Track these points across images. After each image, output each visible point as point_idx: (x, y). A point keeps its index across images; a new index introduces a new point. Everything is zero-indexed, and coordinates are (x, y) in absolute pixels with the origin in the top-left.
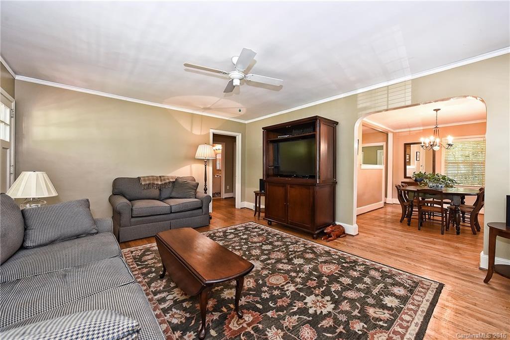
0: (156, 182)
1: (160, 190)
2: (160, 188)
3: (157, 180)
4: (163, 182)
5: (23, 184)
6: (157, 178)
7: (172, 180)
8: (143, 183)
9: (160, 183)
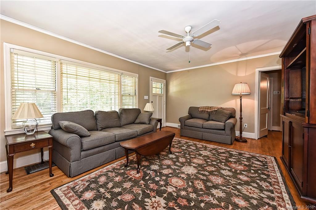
0: (207, 110)
1: (209, 115)
2: (209, 114)
3: (208, 109)
4: (211, 110)
5: (147, 107)
6: (208, 108)
7: (216, 109)
8: (200, 110)
9: (209, 111)
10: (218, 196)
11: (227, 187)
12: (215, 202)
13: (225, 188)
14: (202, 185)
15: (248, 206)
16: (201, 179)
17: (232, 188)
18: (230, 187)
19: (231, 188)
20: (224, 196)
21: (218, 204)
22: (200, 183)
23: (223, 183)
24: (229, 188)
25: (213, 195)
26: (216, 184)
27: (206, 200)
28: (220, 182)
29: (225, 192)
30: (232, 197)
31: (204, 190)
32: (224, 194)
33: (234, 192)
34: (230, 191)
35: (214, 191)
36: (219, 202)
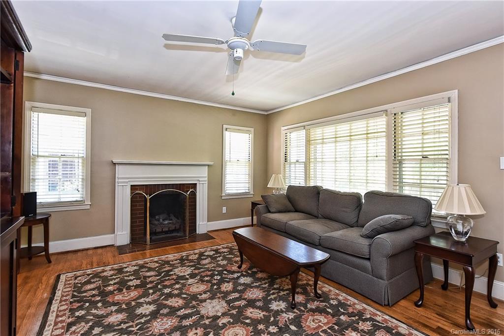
10: (143, 306)
11: (141, 323)
12: (142, 300)
13: (143, 320)
14: (171, 304)
15: (104, 320)
16: (182, 309)
17: (133, 329)
18: (136, 327)
19: (134, 326)
20: (137, 311)
21: (138, 301)
22: (176, 305)
23: (149, 325)
24: (137, 325)
25: (150, 303)
26: (157, 317)
27: (152, 295)
28: (155, 325)
29: (139, 315)
30: (127, 316)
31: (163, 302)
32: (138, 314)
33: (127, 325)
34: (133, 322)
35: (152, 308)
36: (139, 302)
